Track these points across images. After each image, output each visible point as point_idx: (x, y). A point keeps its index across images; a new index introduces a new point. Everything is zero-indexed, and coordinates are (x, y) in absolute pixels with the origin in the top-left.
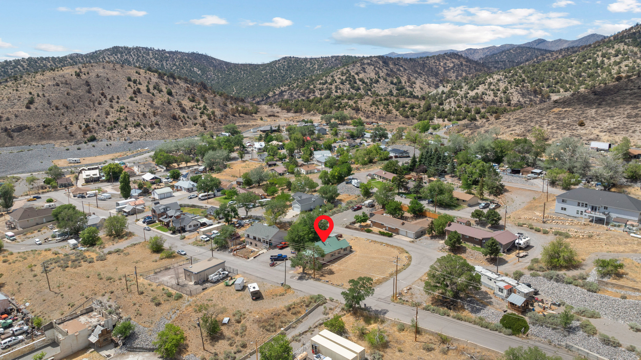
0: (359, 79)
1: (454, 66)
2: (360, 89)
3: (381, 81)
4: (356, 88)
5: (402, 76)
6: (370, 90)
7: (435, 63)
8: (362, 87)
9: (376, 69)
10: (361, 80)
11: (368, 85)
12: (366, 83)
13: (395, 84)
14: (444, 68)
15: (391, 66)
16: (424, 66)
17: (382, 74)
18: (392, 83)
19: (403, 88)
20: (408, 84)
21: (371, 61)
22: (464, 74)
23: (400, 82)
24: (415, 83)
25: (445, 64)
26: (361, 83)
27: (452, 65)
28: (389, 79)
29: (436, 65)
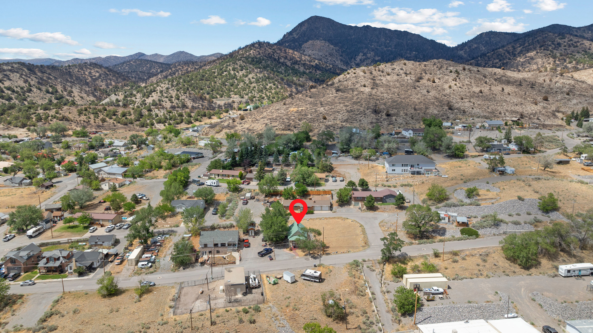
0: (5, 87)
1: (100, 75)
2: (12, 99)
3: (35, 90)
4: (7, 97)
5: (56, 85)
6: (25, 100)
7: (78, 71)
8: (13, 96)
9: (23, 76)
10: (9, 89)
11: (20, 95)
12: (17, 92)
13: (52, 93)
14: (91, 77)
15: (39, 74)
16: (70, 74)
17: (32, 83)
18: (48, 92)
19: (62, 97)
20: (65, 93)
21: (12, 67)
22: (113, 83)
23: (57, 91)
24: (72, 92)
25: (90, 73)
26: (10, 92)
27: (97, 74)
28: (44, 88)
29: (82, 75)
